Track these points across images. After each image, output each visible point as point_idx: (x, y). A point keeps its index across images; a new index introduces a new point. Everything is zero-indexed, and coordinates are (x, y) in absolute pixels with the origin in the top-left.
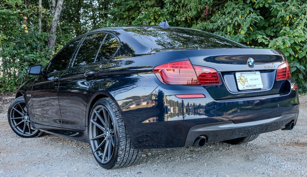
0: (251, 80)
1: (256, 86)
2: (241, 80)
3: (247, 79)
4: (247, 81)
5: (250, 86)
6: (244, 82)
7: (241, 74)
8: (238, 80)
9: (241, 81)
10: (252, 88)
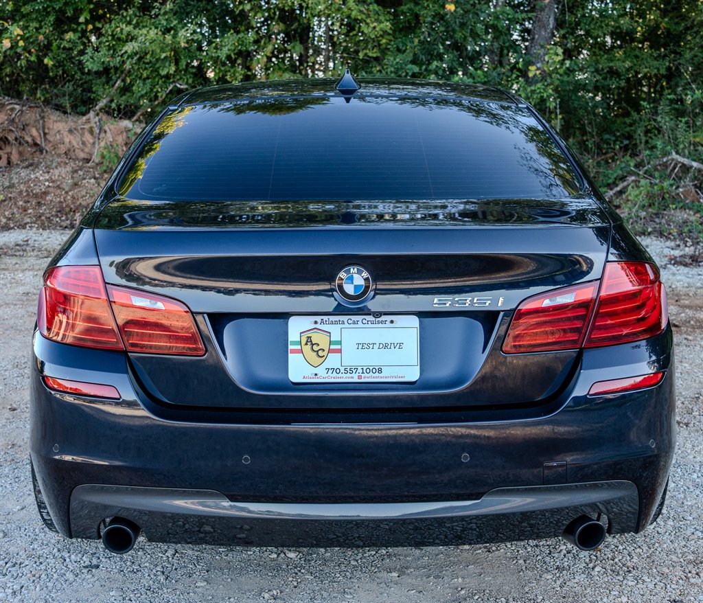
0: (362, 346)
1: (380, 371)
2: (309, 346)
3: (340, 343)
4: (339, 351)
5: (350, 370)
6: (321, 353)
7: (316, 322)
8: (294, 343)
9: (307, 349)
10: (360, 377)
